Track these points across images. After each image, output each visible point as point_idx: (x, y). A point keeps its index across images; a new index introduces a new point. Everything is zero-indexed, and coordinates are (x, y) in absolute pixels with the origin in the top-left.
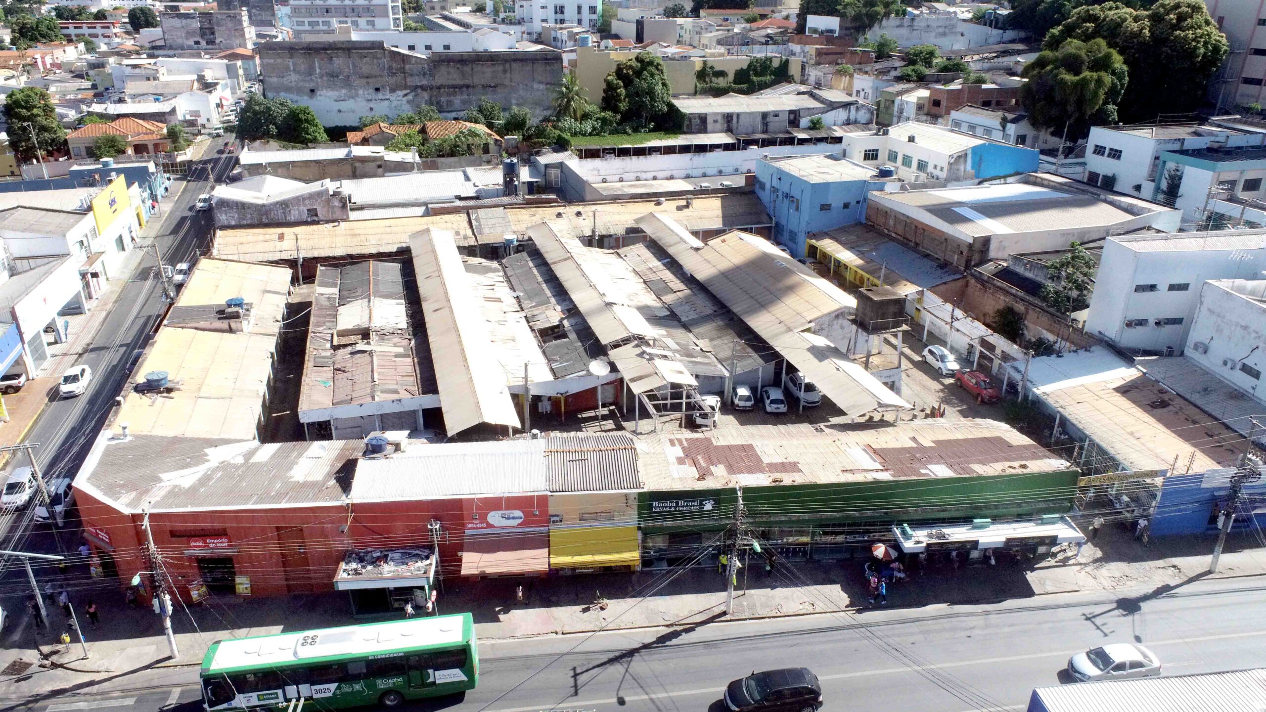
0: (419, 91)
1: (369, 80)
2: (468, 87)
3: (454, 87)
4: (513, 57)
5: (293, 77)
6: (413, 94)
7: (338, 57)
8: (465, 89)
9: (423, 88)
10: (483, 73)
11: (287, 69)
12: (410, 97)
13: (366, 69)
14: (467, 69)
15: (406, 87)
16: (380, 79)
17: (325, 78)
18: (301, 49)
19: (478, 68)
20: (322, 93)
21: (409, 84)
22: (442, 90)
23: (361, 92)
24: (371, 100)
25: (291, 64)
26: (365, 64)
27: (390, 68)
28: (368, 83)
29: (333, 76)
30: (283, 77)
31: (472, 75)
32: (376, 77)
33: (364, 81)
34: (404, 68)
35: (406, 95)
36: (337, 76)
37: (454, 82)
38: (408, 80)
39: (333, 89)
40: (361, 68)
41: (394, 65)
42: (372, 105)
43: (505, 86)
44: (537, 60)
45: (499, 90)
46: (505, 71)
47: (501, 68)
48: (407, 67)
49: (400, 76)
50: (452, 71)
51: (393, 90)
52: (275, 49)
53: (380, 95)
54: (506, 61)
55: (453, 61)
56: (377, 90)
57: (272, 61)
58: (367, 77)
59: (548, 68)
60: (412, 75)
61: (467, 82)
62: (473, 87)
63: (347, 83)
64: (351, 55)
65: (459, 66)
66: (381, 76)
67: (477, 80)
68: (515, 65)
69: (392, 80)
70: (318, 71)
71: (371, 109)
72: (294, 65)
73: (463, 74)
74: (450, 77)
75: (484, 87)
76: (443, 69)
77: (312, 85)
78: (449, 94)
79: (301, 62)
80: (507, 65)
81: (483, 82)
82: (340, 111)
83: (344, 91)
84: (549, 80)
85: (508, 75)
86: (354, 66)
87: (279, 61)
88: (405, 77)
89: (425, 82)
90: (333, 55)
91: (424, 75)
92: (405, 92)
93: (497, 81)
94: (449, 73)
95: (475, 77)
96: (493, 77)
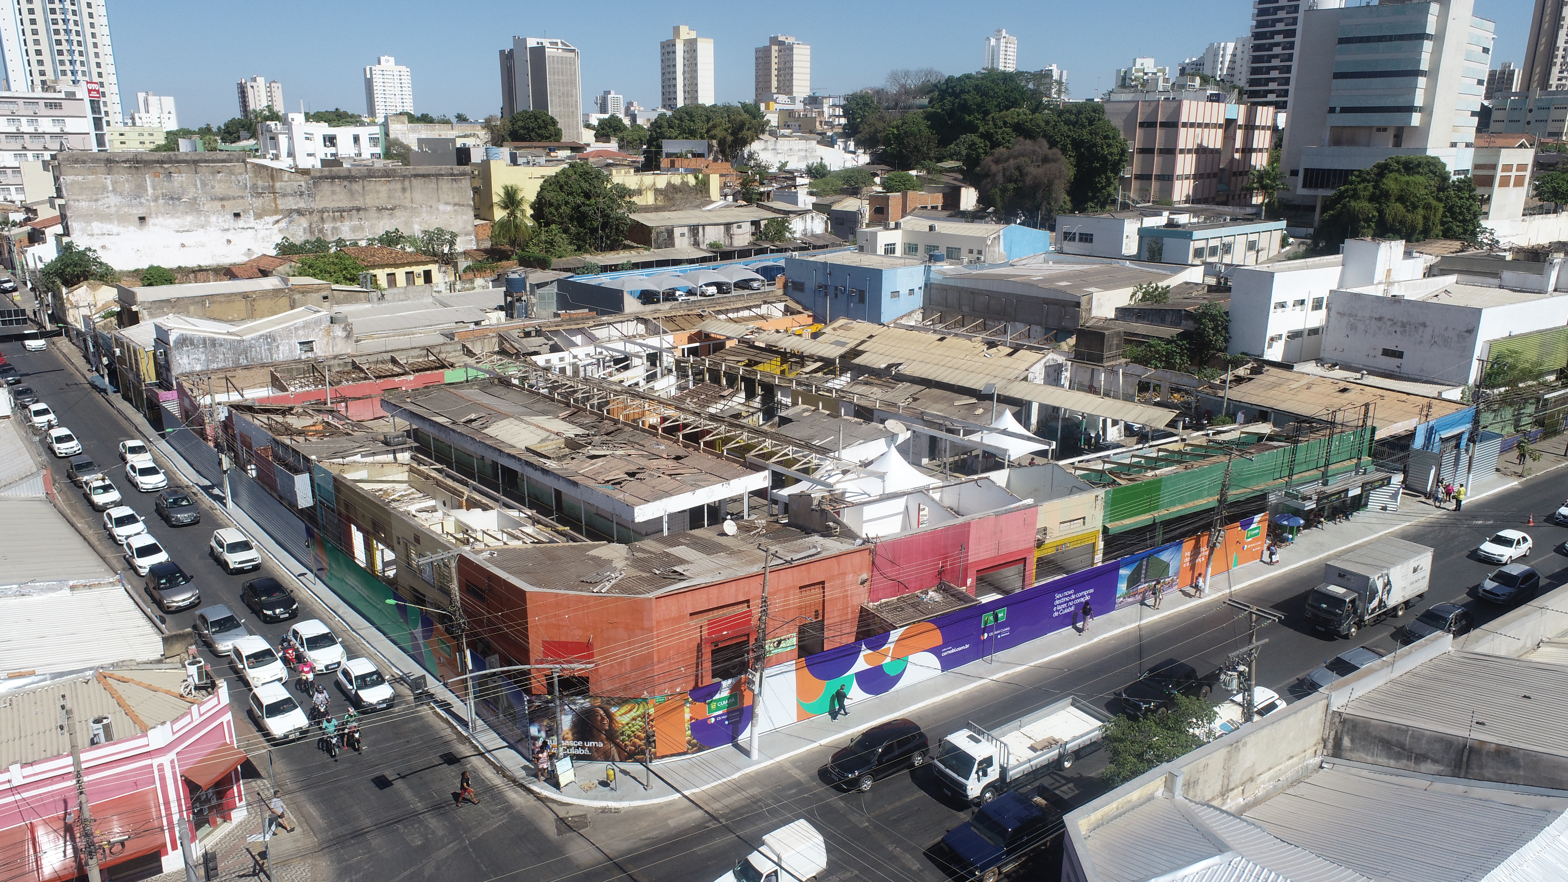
0: (295, 216)
1: (224, 203)
2: (358, 210)
3: (341, 210)
4: (413, 172)
5: (113, 200)
6: (287, 219)
7: (180, 172)
8: (354, 212)
9: (300, 212)
10: (378, 192)
11: (104, 188)
12: (283, 224)
13: (220, 189)
14: (357, 187)
15: (276, 211)
16: (240, 201)
17: (161, 201)
18: (125, 162)
19: (371, 185)
20: (156, 221)
21: (280, 207)
22: (326, 215)
23: (213, 219)
24: (228, 230)
25: (109, 182)
26: (220, 181)
27: (254, 186)
28: (223, 206)
29: (172, 198)
30: (97, 200)
31: (363, 195)
32: (234, 198)
33: (218, 204)
34: (273, 186)
35: (277, 222)
36: (179, 199)
37: (340, 205)
38: (279, 202)
39: (173, 216)
40: (213, 187)
41: (260, 183)
42: (229, 235)
43: (405, 208)
44: (442, 175)
45: (397, 212)
46: (404, 190)
47: (399, 186)
48: (278, 185)
49: (268, 198)
50: (338, 189)
51: (258, 216)
52: (84, 162)
53: (241, 223)
54: (404, 176)
55: (339, 178)
56: (237, 215)
57: (80, 178)
58: (222, 199)
59: (455, 185)
60: (284, 195)
61: (357, 203)
62: (365, 209)
63: (194, 206)
64: (199, 169)
65: (346, 183)
66: (242, 197)
67: (370, 200)
68: (415, 182)
69: (258, 203)
70: (150, 191)
71: (229, 241)
72: (114, 183)
73: (352, 193)
74: (335, 197)
75: (380, 209)
76: (326, 187)
77: (141, 212)
78: (334, 219)
79: (124, 179)
80: (407, 183)
81: (378, 203)
82: (183, 245)
83: (189, 218)
84: (457, 200)
85: (408, 195)
86: (204, 184)
87: (91, 177)
88: (275, 199)
89: (302, 205)
90: (172, 170)
91: (302, 194)
92: (276, 218)
93: (395, 202)
94: (333, 193)
95: (367, 197)
96: (389, 197)
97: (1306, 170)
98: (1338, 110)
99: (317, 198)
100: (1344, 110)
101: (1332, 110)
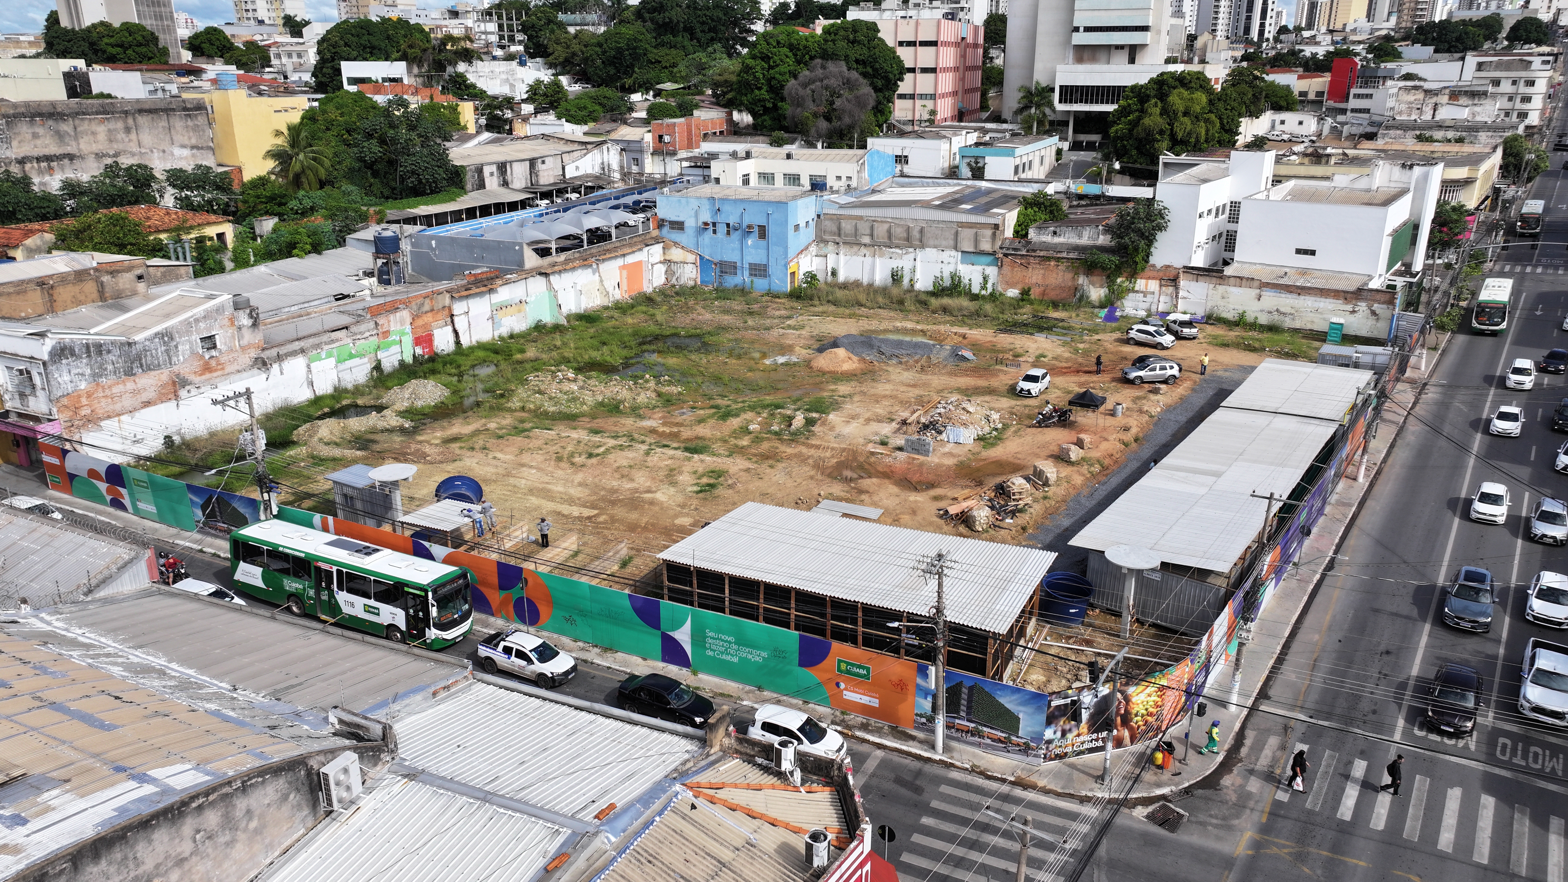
3: (48, 158)
4: (137, 107)
8: (66, 161)
10: (94, 133)
14: (66, 127)
19: (85, 125)
22: (29, 166)
31: (76, 138)
37: (46, 152)
43: (133, 154)
44: (174, 110)
45: (123, 160)
46: (128, 130)
47: (120, 125)
50: (40, 131)
54: (126, 113)
55: (41, 115)
59: (190, 123)
61: (69, 150)
62: (81, 157)
65: (50, 122)
67: (87, 145)
68: (142, 120)
73: (60, 136)
74: (39, 142)
75: (100, 157)
76: (24, 128)
78: (41, 172)
80: (130, 121)
81: (95, 148)
84: (194, 141)
85: (133, 136)
93: (116, 146)
94: (35, 136)
95: (81, 141)
96: (111, 141)
97: (1061, 87)
98: (1082, 29)
99: (15, 143)
100: (1088, 29)
101: (1077, 29)
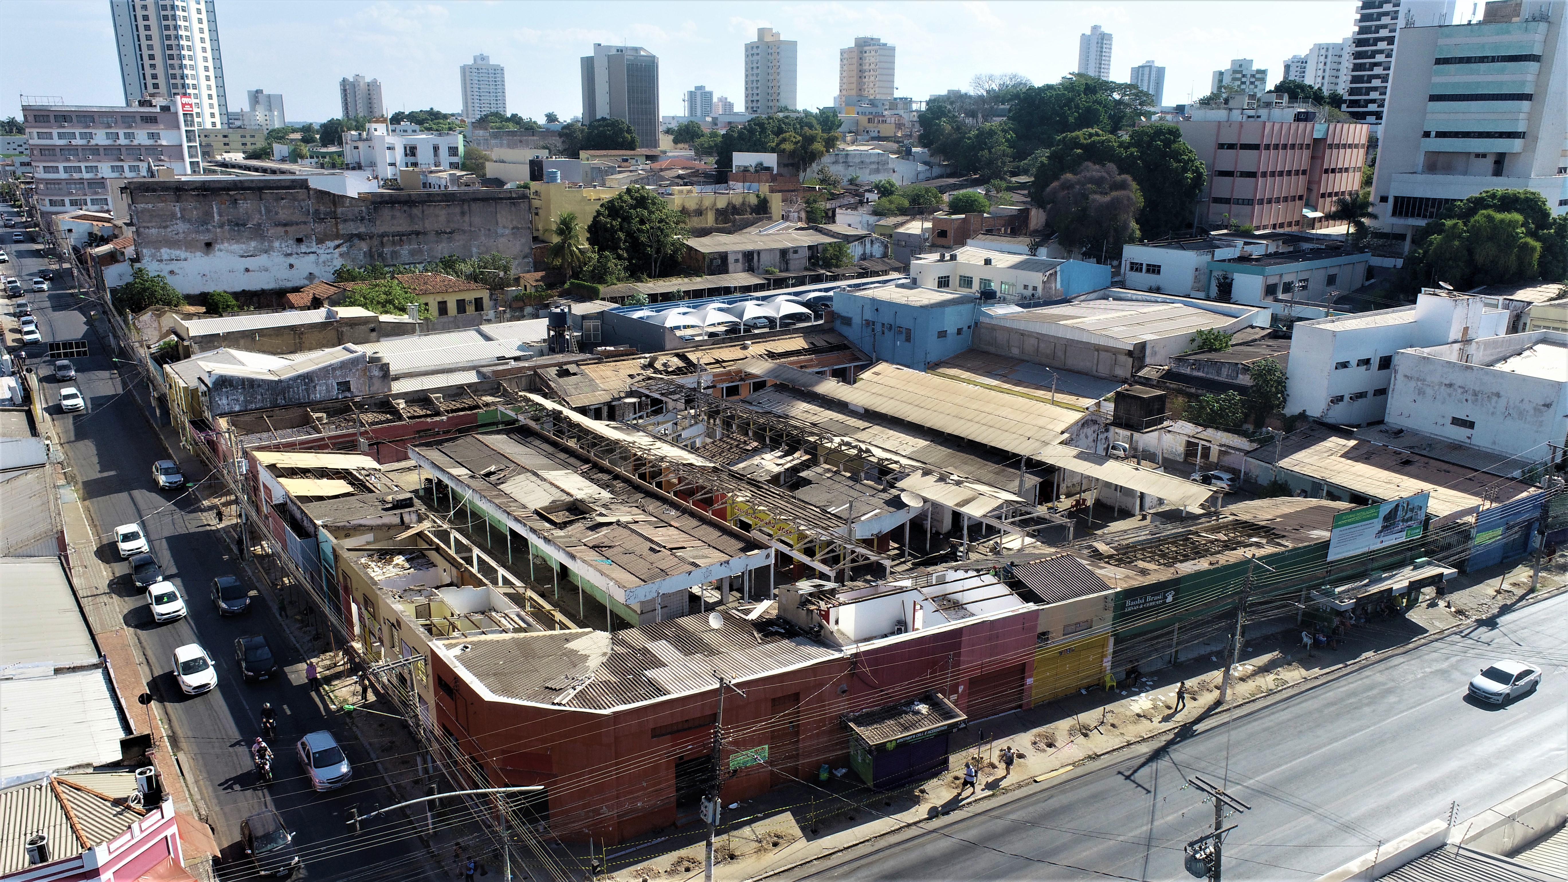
0: (356, 241)
1: (288, 228)
2: (418, 233)
3: (401, 235)
4: (472, 196)
5: (181, 227)
6: (348, 244)
7: (245, 199)
8: (414, 236)
9: (360, 237)
10: (437, 216)
11: (173, 216)
12: (344, 249)
13: (283, 215)
14: (416, 211)
15: (337, 236)
16: (302, 226)
17: (227, 227)
18: (193, 190)
19: (430, 210)
20: (222, 247)
21: (341, 232)
22: (385, 239)
23: (277, 244)
24: (291, 255)
25: (177, 209)
26: (283, 208)
27: (317, 212)
28: (286, 232)
29: (237, 225)
30: (166, 227)
31: (423, 219)
32: (297, 224)
33: (281, 230)
34: (335, 212)
35: (338, 246)
36: (244, 225)
37: (400, 229)
38: (340, 227)
39: (238, 242)
40: (277, 213)
41: (322, 208)
42: (292, 260)
43: (464, 232)
44: (501, 199)
45: (456, 236)
46: (463, 214)
47: (457, 210)
48: (340, 210)
49: (331, 222)
50: (398, 214)
51: (320, 241)
52: (154, 190)
53: (303, 248)
54: (463, 201)
55: (399, 203)
56: (299, 241)
57: (150, 206)
58: (285, 225)
59: (513, 209)
60: (345, 221)
61: (416, 228)
62: (425, 233)
63: (258, 232)
64: (263, 196)
65: (406, 208)
66: (305, 223)
67: (429, 225)
68: (475, 206)
69: (320, 228)
70: (216, 217)
71: (291, 266)
72: (182, 210)
73: (411, 217)
74: (395, 222)
75: (438, 233)
76: (386, 212)
77: (207, 238)
78: (394, 243)
79: (192, 206)
80: (466, 207)
81: (436, 227)
82: (247, 270)
83: (253, 244)
84: (515, 223)
85: (467, 218)
86: (268, 211)
87: (161, 205)
88: (337, 224)
89: (362, 229)
90: (238, 197)
91: (362, 219)
92: (337, 242)
93: (453, 226)
94: (393, 217)
95: (427, 222)
96: (449, 222)
97: (1396, 198)
98: (1433, 134)
99: (378, 223)
100: (1441, 135)
101: (1427, 134)
